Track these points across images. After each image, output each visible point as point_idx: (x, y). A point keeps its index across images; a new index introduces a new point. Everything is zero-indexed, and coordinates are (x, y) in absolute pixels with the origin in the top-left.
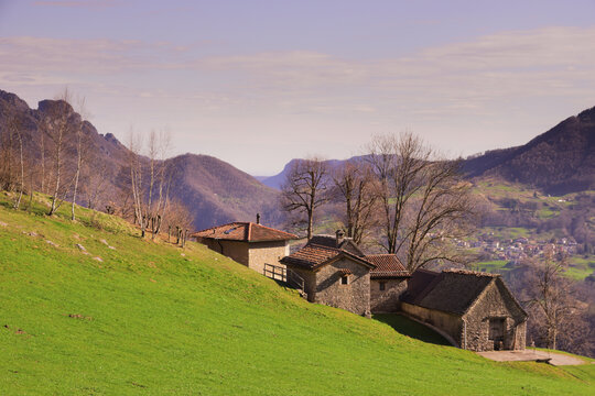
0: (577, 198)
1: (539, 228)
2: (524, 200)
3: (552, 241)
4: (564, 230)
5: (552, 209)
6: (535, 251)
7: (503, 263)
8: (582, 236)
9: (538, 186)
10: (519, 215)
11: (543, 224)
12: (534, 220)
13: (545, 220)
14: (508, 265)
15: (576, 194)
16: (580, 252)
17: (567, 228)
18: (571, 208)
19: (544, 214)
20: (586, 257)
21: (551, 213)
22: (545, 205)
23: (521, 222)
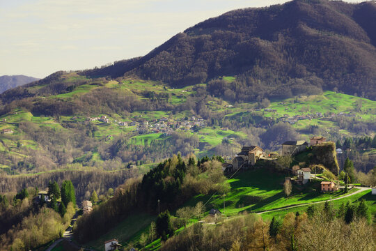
0: (194, 89)
1: (174, 111)
2: (158, 92)
3: (186, 119)
4: (192, 111)
5: (179, 97)
6: (177, 126)
7: (158, 135)
8: (206, 115)
9: (164, 82)
10: (157, 102)
11: (176, 108)
12: (168, 105)
13: (177, 105)
14: (162, 136)
15: (193, 87)
16: (209, 125)
17: (194, 109)
18: (192, 95)
19: (175, 101)
20: (214, 128)
21: (179, 100)
22: (173, 94)
23: (159, 107)
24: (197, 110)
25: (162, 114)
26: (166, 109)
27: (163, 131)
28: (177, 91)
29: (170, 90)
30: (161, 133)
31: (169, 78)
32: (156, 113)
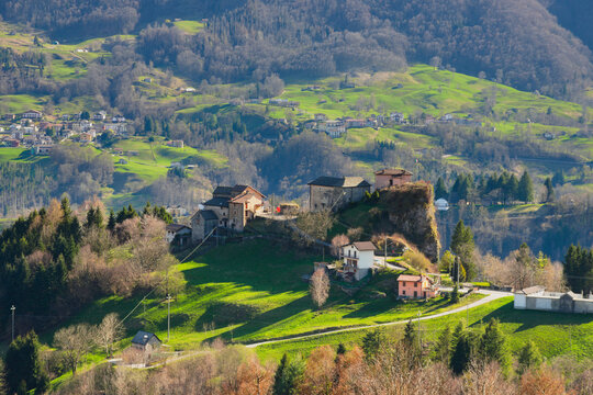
24: (112, 96)
25: (28, 102)
26: (38, 92)
27: (30, 142)
28: (66, 49)
29: (49, 46)
30: (23, 148)
31: (48, 18)
32: (14, 101)
